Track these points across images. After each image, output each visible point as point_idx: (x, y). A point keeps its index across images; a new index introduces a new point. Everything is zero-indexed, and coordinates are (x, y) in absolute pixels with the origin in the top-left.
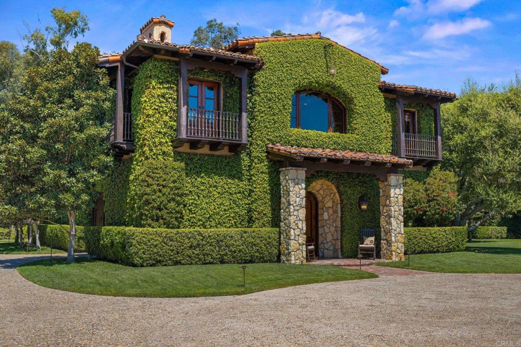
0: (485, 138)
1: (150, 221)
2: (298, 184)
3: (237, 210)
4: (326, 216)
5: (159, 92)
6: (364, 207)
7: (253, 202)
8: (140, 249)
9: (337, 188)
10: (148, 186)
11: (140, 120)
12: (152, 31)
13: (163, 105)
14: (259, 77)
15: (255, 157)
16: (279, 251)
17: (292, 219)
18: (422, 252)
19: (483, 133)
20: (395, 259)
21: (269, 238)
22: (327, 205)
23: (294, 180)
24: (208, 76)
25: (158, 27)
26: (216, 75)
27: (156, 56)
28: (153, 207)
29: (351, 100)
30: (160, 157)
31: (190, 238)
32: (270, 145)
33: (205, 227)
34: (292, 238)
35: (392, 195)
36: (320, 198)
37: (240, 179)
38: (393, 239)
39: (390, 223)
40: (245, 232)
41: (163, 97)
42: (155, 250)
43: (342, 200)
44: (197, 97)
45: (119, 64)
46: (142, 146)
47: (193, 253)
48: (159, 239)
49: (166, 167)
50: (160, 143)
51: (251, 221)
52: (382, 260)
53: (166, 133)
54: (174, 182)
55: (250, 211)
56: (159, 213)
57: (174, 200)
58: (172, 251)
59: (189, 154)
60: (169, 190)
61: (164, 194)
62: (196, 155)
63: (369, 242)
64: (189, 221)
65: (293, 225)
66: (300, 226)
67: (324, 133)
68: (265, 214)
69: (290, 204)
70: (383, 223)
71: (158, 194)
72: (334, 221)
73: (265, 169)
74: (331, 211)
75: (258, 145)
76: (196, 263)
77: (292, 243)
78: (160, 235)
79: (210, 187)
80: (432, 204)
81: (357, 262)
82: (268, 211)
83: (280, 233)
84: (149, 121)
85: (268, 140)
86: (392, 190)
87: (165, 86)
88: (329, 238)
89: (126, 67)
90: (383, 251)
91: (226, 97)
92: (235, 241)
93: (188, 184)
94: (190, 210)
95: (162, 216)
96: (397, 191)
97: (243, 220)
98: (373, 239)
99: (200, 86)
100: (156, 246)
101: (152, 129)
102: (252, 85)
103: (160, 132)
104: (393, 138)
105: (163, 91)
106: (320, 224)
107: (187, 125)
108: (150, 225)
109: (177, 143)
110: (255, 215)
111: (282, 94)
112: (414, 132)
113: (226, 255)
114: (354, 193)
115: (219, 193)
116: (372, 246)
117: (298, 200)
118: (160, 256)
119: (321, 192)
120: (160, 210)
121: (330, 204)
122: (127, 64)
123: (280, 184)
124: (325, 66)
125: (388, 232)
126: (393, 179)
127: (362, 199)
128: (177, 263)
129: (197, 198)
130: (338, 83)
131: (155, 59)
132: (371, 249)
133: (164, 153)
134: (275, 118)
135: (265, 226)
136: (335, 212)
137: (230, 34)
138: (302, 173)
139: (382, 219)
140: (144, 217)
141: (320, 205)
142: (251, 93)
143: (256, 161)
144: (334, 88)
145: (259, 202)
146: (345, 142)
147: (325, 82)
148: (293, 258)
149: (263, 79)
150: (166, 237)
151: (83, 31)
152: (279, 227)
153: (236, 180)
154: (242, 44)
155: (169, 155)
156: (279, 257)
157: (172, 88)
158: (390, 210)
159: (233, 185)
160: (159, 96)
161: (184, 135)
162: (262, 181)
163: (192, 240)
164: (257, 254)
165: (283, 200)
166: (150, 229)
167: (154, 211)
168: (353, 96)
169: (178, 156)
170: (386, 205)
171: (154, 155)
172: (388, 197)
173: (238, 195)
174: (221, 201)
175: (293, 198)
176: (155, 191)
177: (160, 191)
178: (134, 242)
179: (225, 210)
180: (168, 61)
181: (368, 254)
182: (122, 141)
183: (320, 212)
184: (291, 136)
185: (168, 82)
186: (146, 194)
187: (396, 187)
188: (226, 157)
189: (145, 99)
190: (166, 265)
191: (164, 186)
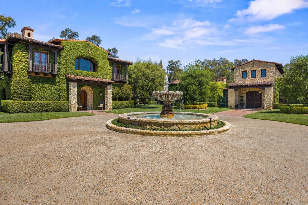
0: (140, 76)
1: (16, 98)
2: (74, 87)
3: (54, 95)
4: (89, 97)
5: (21, 54)
6: (101, 95)
7: (60, 93)
8: (12, 108)
9: (92, 89)
10: (15, 87)
11: (13, 64)
12: (25, 32)
13: (23, 59)
14: (62, 52)
15: (61, 78)
16: (69, 108)
17: (72, 98)
18: (120, 108)
19: (139, 74)
20: (108, 110)
21: (65, 104)
22: (89, 94)
23: (73, 86)
24: (43, 51)
25: (27, 30)
26: (46, 50)
27: (20, 42)
28: (18, 94)
29: (97, 62)
30: (22, 77)
31: (33, 104)
32: (66, 75)
33: (41, 101)
34: (72, 104)
35: (108, 91)
36: (87, 92)
37: (56, 85)
38: (108, 104)
39: (107, 100)
40: (55, 102)
41: (23, 56)
42: (18, 108)
43: (93, 93)
44: (39, 57)
45: (5, 43)
46: (15, 73)
47: (35, 109)
48: (20, 104)
49: (23, 80)
50: (22, 72)
51: (60, 99)
52: (105, 111)
53: (24, 69)
54: (26, 85)
55: (59, 95)
56: (20, 96)
57: (26, 91)
58: (26, 108)
59: (35, 76)
60: (24, 88)
61: (22, 90)
62: (38, 77)
63: (102, 105)
64: (35, 98)
65: (72, 100)
66: (75, 100)
67: (87, 72)
68: (64, 97)
69: (71, 94)
70: (106, 100)
71: (20, 89)
72: (92, 99)
73: (65, 82)
74: (90, 96)
75: (62, 75)
76: (36, 112)
77: (72, 105)
78: (20, 103)
79: (43, 87)
80: (123, 94)
81: (92, 111)
82: (66, 96)
83: (69, 103)
84: (16, 64)
85: (66, 73)
86: (108, 90)
87: (23, 52)
88: (90, 104)
89: (8, 44)
90: (106, 108)
91: (50, 58)
92: (51, 105)
93: (34, 86)
94: (35, 95)
95: (22, 97)
96: (110, 90)
97: (57, 98)
98: (103, 104)
99: (40, 54)
100: (19, 107)
101: (18, 67)
102: (59, 55)
103: (21, 68)
104: (112, 74)
105: (22, 54)
106: (87, 100)
107: (32, 66)
108: (16, 100)
109: (29, 73)
110: (61, 97)
111: (71, 59)
112: (120, 73)
113: (48, 109)
114: (98, 91)
115: (47, 90)
116: (102, 106)
117: (74, 92)
118: (21, 110)
119: (87, 90)
120: (21, 95)
121: (90, 94)
122: (8, 43)
123: (69, 87)
124: (88, 50)
125: (107, 102)
126: (109, 87)
127: (100, 93)
128: (28, 112)
129: (38, 91)
130: (92, 56)
131: (19, 43)
132: (102, 107)
133: (24, 76)
134: (69, 66)
135: (65, 100)
136: (92, 96)
137: (75, 34)
138: (76, 84)
139: (106, 98)
140: (14, 97)
141: (87, 94)
142: (60, 57)
143: (61, 80)
144: (91, 58)
145: (63, 93)
146: (95, 75)
147: (88, 56)
148: (72, 110)
149: (64, 53)
150: (23, 104)
151: (13, 25)
152: (69, 101)
153: (54, 86)
154: (56, 41)
155: (26, 76)
156: (68, 110)
157: (27, 53)
158: (107, 96)
159: (52, 87)
160: (21, 56)
161: (31, 70)
162: (63, 86)
163: (34, 104)
164: (60, 109)
165: (70, 92)
166: (16, 101)
167: (18, 95)
168: (98, 61)
169: (30, 77)
170: (107, 95)
171: (19, 76)
172: (107, 92)
173: (55, 90)
174: (48, 92)
175: (72, 92)
176: (18, 89)
177: (21, 88)
178: (9, 105)
179: (49, 95)
180: (25, 44)
181: (100, 109)
182: (7, 71)
183: (87, 96)
184: (74, 72)
185: (25, 51)
186: (14, 89)
187: (109, 89)
188: (50, 78)
189: (15, 56)
190: (23, 113)
191: (22, 87)
